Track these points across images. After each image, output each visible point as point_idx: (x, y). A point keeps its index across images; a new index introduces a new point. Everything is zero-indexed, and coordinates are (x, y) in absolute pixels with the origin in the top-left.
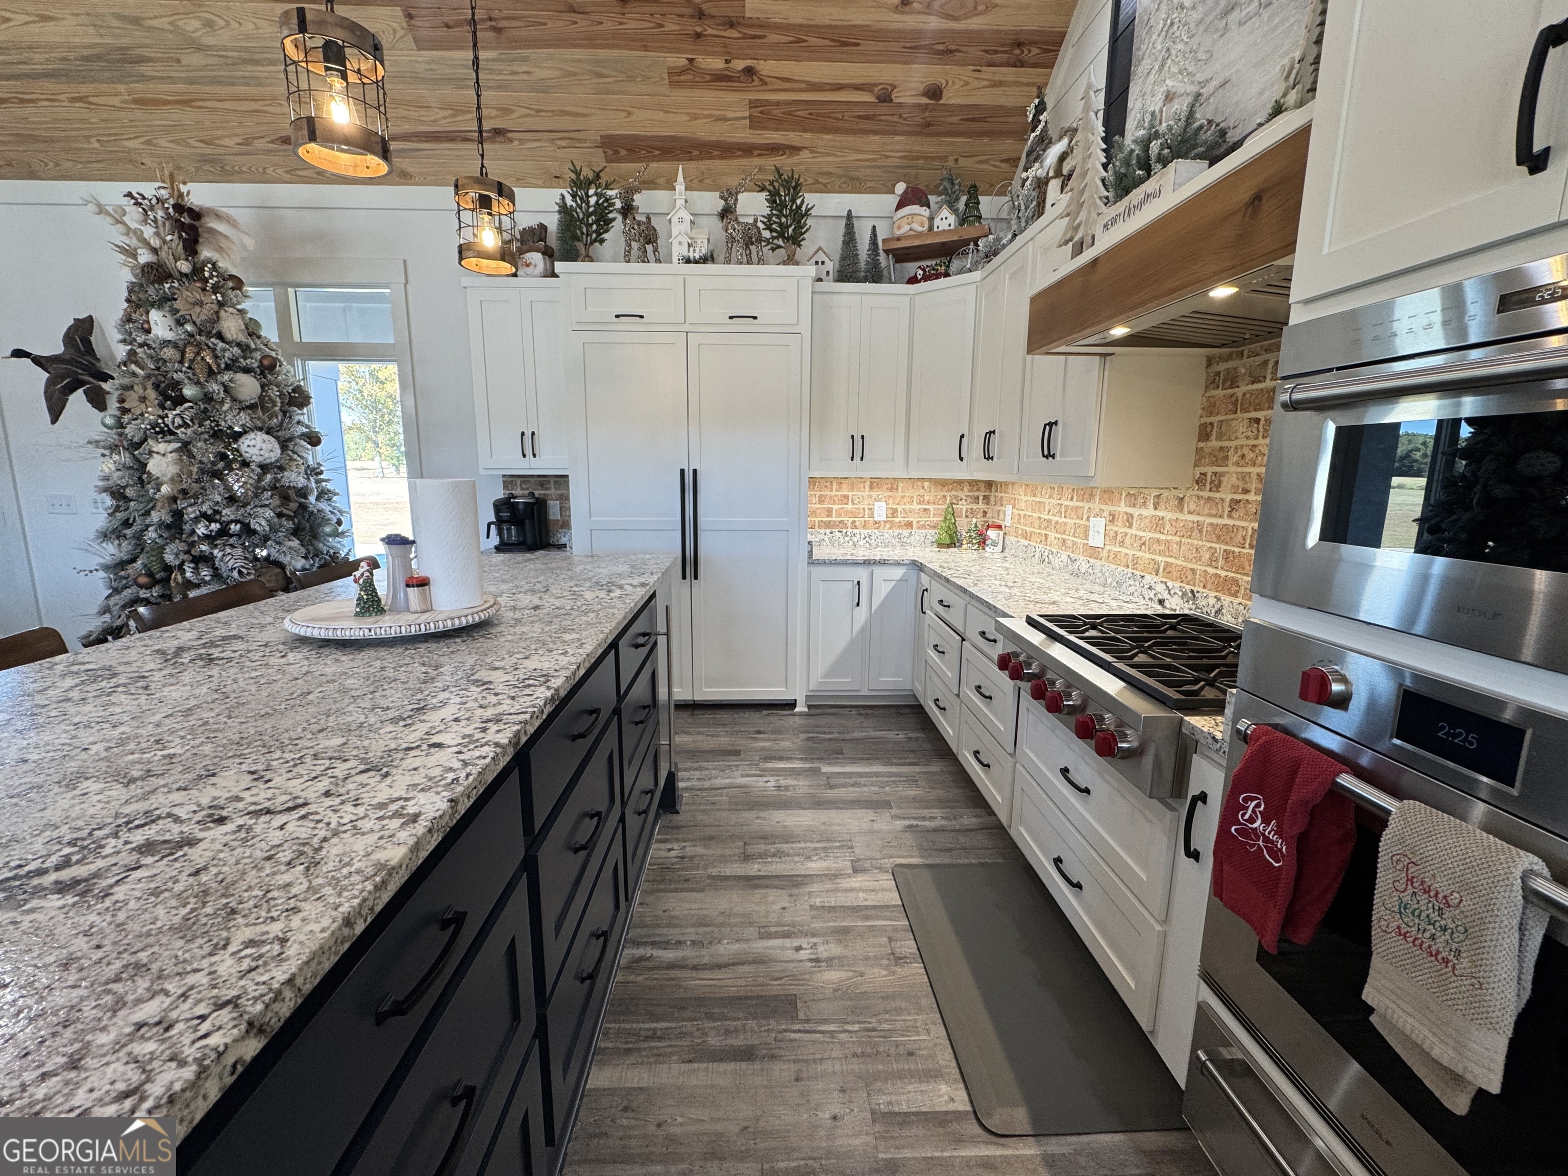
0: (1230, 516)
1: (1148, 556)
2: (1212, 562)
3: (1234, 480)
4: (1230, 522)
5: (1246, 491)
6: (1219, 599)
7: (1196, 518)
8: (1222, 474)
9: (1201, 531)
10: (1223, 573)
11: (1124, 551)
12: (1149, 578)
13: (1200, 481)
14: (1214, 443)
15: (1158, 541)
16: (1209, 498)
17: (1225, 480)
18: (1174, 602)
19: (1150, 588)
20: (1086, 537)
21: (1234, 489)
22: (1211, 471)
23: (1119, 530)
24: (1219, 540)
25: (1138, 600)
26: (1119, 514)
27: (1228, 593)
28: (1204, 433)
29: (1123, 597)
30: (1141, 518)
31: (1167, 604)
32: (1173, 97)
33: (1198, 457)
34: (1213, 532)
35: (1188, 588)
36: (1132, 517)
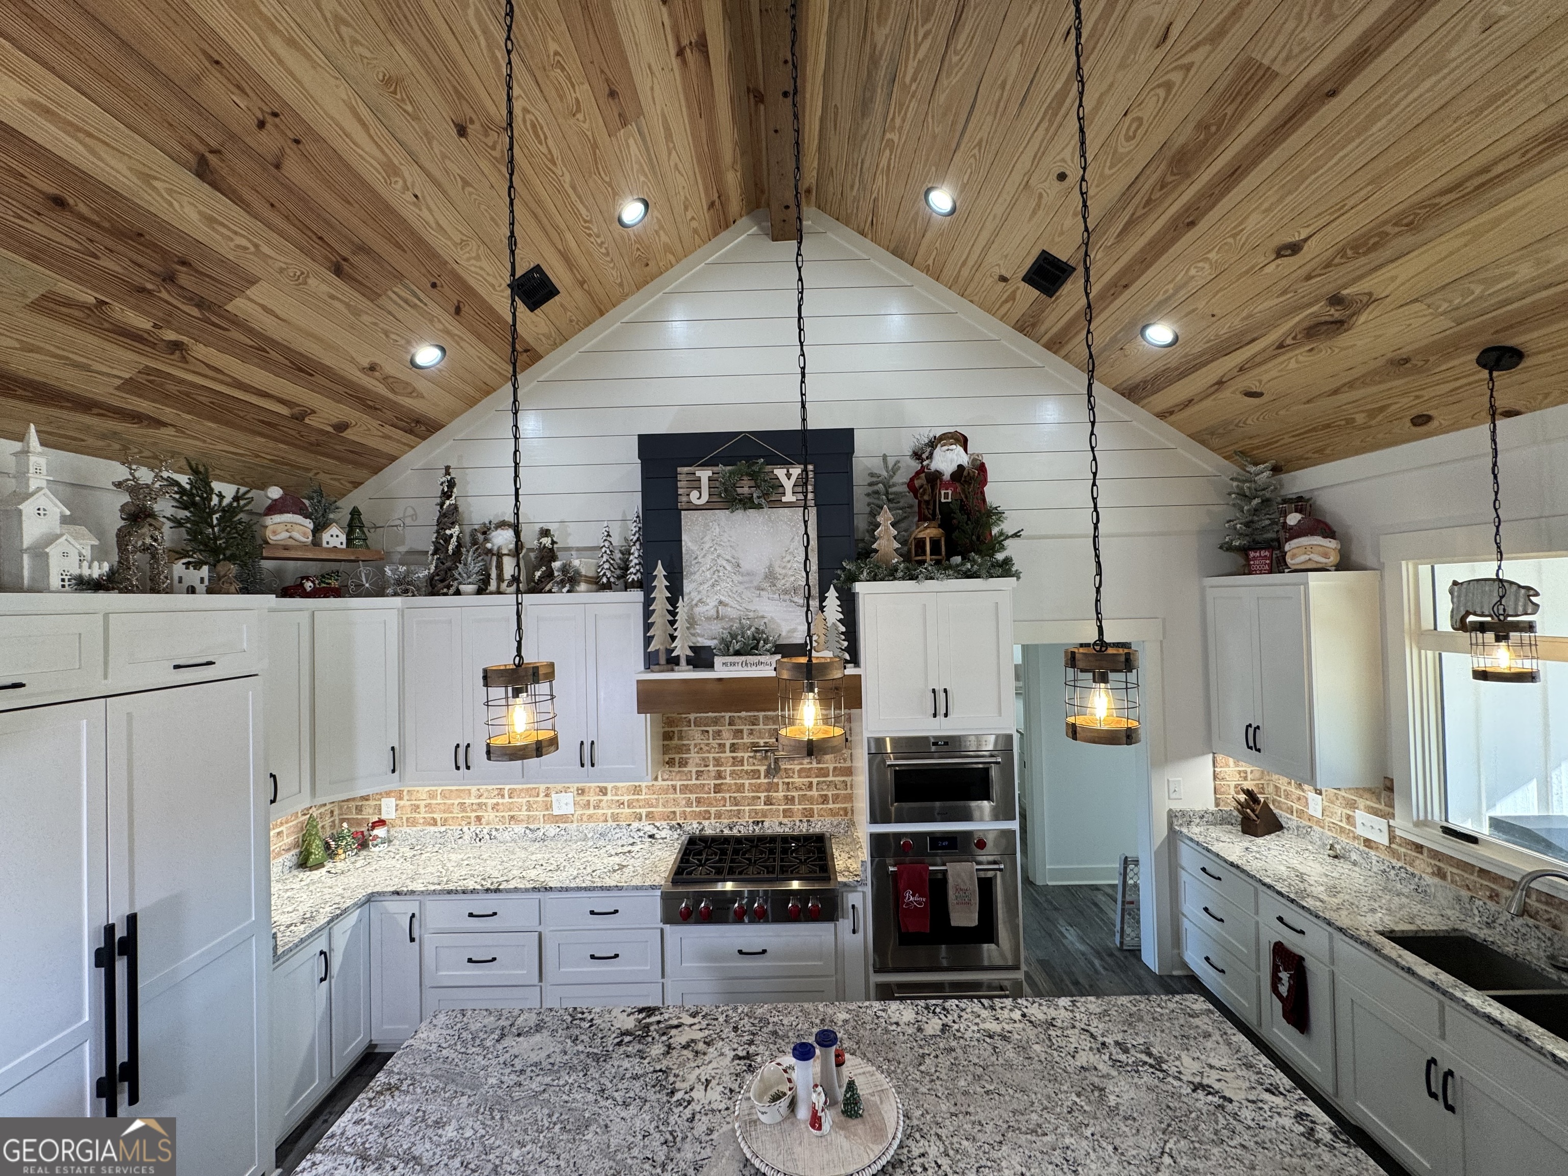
0: (697, 779)
1: (627, 810)
2: (689, 804)
3: (697, 761)
4: (698, 782)
5: (706, 766)
6: (700, 823)
7: (670, 783)
8: (688, 758)
9: (675, 789)
10: (698, 809)
11: (600, 811)
12: (635, 825)
13: (670, 763)
14: (675, 742)
15: (638, 800)
16: (679, 771)
17: (691, 761)
18: (663, 834)
19: (639, 830)
20: (547, 809)
21: (697, 765)
22: (677, 757)
23: (592, 799)
24: (691, 792)
25: (631, 841)
26: (590, 788)
27: (705, 819)
28: (667, 736)
29: (620, 843)
30: (616, 788)
31: (657, 836)
32: (726, 605)
33: (666, 750)
34: (685, 789)
35: (674, 823)
36: (606, 788)
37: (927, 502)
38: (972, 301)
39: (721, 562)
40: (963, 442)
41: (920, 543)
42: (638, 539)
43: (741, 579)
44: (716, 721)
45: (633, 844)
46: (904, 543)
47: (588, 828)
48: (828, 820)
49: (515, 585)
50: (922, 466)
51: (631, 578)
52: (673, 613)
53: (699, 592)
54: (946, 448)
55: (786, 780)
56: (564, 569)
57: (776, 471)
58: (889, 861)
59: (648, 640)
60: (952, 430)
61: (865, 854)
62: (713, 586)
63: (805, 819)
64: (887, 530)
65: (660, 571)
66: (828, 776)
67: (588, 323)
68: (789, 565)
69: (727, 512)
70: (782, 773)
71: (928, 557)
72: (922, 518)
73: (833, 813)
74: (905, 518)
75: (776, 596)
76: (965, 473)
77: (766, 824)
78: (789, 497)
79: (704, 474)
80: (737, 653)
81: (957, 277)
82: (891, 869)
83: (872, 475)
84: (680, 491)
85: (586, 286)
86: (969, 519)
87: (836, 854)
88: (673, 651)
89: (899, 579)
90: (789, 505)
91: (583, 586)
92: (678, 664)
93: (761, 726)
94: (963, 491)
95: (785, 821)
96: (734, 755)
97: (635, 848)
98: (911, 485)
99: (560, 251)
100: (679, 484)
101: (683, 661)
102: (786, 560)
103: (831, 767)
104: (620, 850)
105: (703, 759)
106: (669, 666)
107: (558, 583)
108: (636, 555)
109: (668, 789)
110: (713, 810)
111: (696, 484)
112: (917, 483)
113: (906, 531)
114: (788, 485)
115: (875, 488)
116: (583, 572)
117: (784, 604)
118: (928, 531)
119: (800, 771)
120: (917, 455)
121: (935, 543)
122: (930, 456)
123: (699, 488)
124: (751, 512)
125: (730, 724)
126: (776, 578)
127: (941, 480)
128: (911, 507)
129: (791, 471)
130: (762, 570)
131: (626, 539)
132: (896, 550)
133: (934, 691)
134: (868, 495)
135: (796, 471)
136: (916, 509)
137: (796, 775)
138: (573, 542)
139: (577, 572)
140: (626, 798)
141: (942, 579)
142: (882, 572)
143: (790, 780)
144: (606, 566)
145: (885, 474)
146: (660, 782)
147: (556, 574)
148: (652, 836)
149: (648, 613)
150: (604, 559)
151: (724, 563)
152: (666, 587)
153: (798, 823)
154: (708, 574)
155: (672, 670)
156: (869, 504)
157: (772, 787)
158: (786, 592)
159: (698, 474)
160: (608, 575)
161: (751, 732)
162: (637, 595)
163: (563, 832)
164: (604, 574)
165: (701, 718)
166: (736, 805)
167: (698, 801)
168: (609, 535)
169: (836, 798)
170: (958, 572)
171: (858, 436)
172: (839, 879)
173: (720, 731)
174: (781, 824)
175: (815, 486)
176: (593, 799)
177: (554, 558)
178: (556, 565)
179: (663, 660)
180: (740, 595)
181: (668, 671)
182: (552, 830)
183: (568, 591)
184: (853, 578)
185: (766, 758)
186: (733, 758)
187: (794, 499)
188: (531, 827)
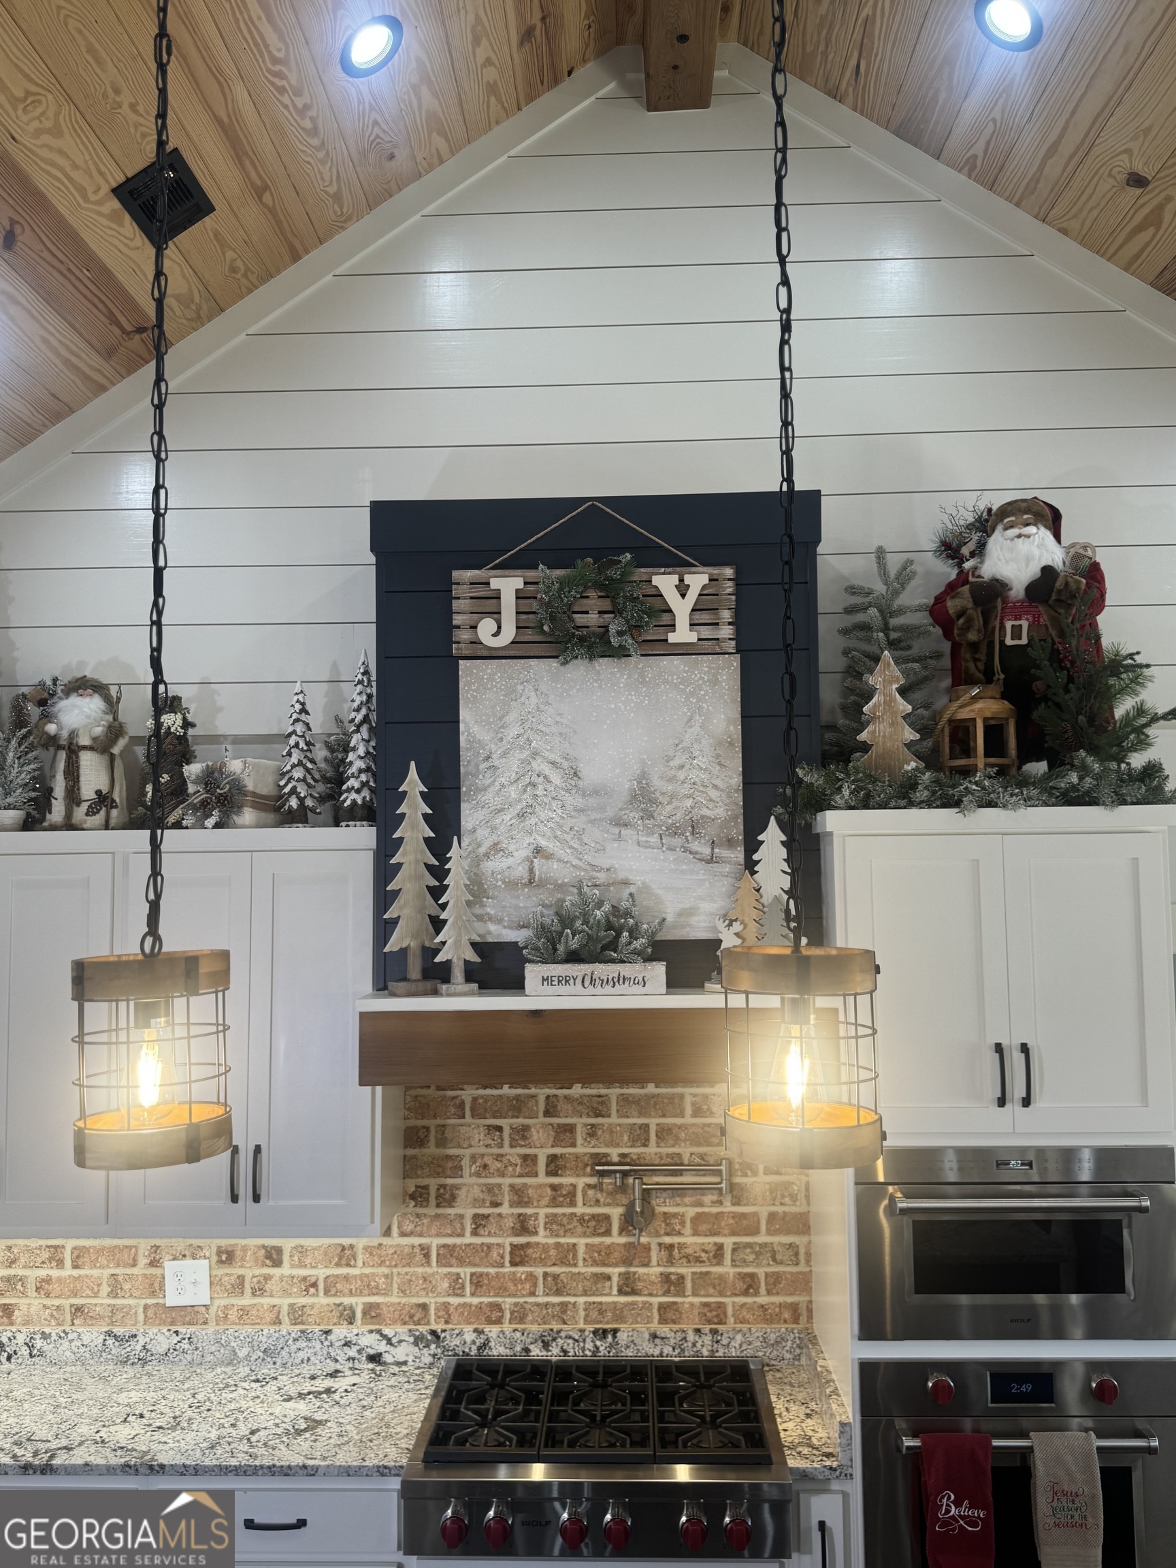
0: (475, 1233)
1: (323, 1300)
3: (476, 1192)
4: (478, 1240)
5: (496, 1204)
6: (479, 1332)
7: (416, 1241)
8: (458, 1187)
9: (427, 1256)
10: (475, 1301)
11: (266, 1301)
12: (341, 1332)
13: (419, 1196)
14: (431, 1150)
15: (346, 1278)
16: (437, 1216)
17: (462, 1194)
18: (401, 1353)
19: (347, 1344)
20: (153, 1294)
21: (477, 1202)
22: (433, 1183)
23: (248, 1273)
24: (461, 1262)
25: (332, 1367)
26: (245, 1249)
27: (490, 1322)
28: (413, 1138)
29: (307, 1370)
30: (301, 1250)
31: (388, 1358)
32: (548, 856)
33: (409, 1167)
34: (449, 1255)
35: (423, 1329)
36: (279, 1250)
37: (974, 646)
38: (1064, 232)
39: (539, 765)
40: (1052, 519)
41: (961, 733)
42: (366, 719)
43: (579, 801)
44: (517, 1107)
45: (334, 1374)
46: (925, 730)
47: (239, 1335)
48: (757, 1330)
49: (103, 812)
50: (961, 572)
51: (349, 799)
52: (439, 872)
53: (493, 829)
54: (1015, 531)
55: (668, 1240)
56: (210, 779)
57: (657, 580)
58: (900, 1423)
59: (383, 929)
60: (1028, 495)
61: (846, 1406)
62: (522, 816)
63: (706, 1328)
64: (889, 702)
65: (413, 783)
66: (756, 1232)
67: (267, 276)
68: (681, 775)
69: (554, 663)
70: (659, 1224)
71: (980, 761)
72: (961, 678)
73: (767, 1315)
74: (925, 679)
75: (654, 839)
76: (1059, 584)
77: (623, 1337)
78: (682, 634)
79: (508, 585)
80: (573, 957)
81: (1036, 179)
82: (908, 1442)
83: (853, 590)
84: (457, 620)
85: (267, 198)
86: (1071, 679)
87: (779, 1405)
88: (436, 951)
89: (921, 804)
90: (684, 650)
91: (248, 815)
92: (446, 980)
93: (614, 1119)
94: (1055, 621)
95: (664, 1330)
96: (555, 1180)
97: (340, 1384)
98: (937, 610)
99: (219, 122)
100: (455, 604)
101: (458, 973)
102: (675, 763)
103: (764, 1212)
104: (307, 1386)
105: (490, 1189)
106: (429, 985)
107: (194, 808)
108: (361, 751)
109: (411, 1256)
110: (508, 1302)
111: (490, 605)
112: (952, 605)
113: (927, 706)
114: (682, 608)
115: (860, 617)
116: (250, 785)
117: (671, 856)
118: (979, 705)
119: (697, 1219)
120: (950, 549)
121: (994, 732)
122: (980, 551)
123: (496, 614)
124: (603, 665)
125: (547, 1113)
126: (653, 801)
127: (1005, 601)
128: (938, 655)
129: (688, 579)
130: (626, 785)
131: (338, 721)
132: (909, 745)
133: (999, 1048)
134: (845, 632)
135: (697, 580)
136: (946, 662)
137: (688, 1230)
138: (226, 725)
139: (237, 786)
140: (321, 1273)
141: (1015, 807)
142: (881, 791)
143: (675, 1240)
144: (298, 773)
145: (879, 588)
146: (396, 1240)
147: (191, 788)
148: (375, 1358)
149: (384, 870)
150: (294, 760)
151: (547, 769)
152: (425, 816)
153: (691, 1337)
154: (513, 792)
155: (435, 993)
156: (846, 652)
157: (634, 1254)
158: (674, 831)
159: (495, 583)
160: (302, 792)
161: (592, 1132)
162: (363, 836)
163: (185, 1345)
164: (294, 791)
165: (486, 1099)
166: (558, 1293)
167: (478, 1282)
168: (304, 711)
169: (774, 1282)
170: (1050, 791)
171: (828, 508)
172: (791, 1463)
173: (526, 1128)
174: (654, 1336)
175: (738, 612)
176: (251, 1272)
177: (188, 757)
178: (192, 770)
179: (415, 971)
180: (579, 835)
181: (425, 994)
182: (161, 1340)
183: (218, 826)
184: (822, 803)
185: (623, 1189)
186: (554, 1188)
187: (692, 637)
188: (119, 1331)
